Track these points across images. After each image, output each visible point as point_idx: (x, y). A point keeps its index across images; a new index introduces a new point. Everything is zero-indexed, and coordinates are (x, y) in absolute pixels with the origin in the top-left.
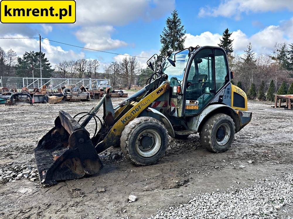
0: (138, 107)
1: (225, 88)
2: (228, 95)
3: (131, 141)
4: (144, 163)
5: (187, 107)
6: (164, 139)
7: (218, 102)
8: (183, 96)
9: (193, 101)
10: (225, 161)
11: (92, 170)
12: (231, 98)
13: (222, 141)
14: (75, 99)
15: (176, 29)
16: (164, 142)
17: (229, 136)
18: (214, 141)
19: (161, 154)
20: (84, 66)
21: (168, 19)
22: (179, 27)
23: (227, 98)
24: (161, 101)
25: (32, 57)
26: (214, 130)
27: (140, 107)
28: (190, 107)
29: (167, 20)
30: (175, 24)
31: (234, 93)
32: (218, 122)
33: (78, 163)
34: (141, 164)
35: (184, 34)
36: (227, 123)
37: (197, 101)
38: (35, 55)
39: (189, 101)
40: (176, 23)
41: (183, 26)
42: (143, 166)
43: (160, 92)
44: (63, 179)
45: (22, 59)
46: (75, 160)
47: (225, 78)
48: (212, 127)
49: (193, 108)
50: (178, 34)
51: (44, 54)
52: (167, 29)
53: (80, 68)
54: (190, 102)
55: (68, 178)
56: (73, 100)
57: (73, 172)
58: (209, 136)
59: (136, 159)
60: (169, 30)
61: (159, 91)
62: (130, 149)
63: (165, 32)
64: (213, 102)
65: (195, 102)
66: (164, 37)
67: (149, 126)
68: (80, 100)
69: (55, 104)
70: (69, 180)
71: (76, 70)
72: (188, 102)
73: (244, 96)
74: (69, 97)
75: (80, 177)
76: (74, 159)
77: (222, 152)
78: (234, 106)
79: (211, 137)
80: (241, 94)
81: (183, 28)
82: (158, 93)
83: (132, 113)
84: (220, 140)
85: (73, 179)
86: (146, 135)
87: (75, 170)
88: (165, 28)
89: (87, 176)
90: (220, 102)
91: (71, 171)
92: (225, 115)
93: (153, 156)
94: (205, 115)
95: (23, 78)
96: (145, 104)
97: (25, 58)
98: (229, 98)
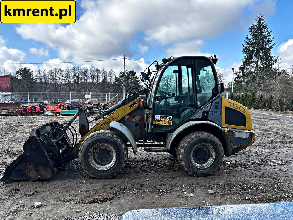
0: (108, 120)
1: (212, 102)
2: (217, 110)
3: (83, 153)
4: (97, 176)
5: (157, 122)
6: (120, 155)
7: (200, 118)
8: (152, 110)
9: (164, 117)
11: (44, 175)
12: (221, 114)
13: (204, 164)
15: (261, 36)
16: (120, 157)
17: (213, 159)
18: (188, 163)
19: (116, 169)
20: (171, 81)
21: (252, 26)
22: (266, 34)
23: (214, 113)
24: (136, 116)
25: (125, 75)
26: (187, 149)
27: (111, 120)
28: (160, 123)
29: (251, 27)
30: (261, 31)
31: (226, 108)
32: (194, 140)
33: (32, 167)
34: (94, 176)
35: (272, 41)
36: (209, 143)
37: (169, 116)
38: (128, 73)
39: (159, 116)
40: (261, 29)
41: (270, 32)
42: (97, 179)
43: (134, 106)
44: (18, 179)
45: (118, 77)
46: (29, 164)
47: (212, 91)
48: (185, 146)
49: (165, 124)
50: (264, 42)
51: (136, 72)
52: (250, 37)
53: (168, 83)
54: (161, 117)
55: (23, 179)
57: (27, 175)
58: (181, 156)
59: (89, 171)
60: (253, 38)
61: (132, 105)
62: (82, 160)
63: (248, 41)
64: (193, 118)
65: (168, 118)
66: (247, 46)
67: (102, 139)
70: (24, 181)
71: (163, 86)
72: (157, 117)
73: (243, 113)
75: (33, 180)
76: (28, 164)
77: (201, 177)
78: (226, 123)
79: (184, 158)
80: (238, 110)
81: (271, 34)
82: (130, 107)
83: (102, 126)
85: (27, 181)
86: (104, 148)
87: (29, 173)
88: (248, 36)
89: (39, 180)
90: (204, 118)
91: (25, 173)
92: (206, 134)
93: (108, 170)
94: (178, 133)
95: (107, 94)
96: (116, 117)
97: (120, 77)
98: (217, 114)
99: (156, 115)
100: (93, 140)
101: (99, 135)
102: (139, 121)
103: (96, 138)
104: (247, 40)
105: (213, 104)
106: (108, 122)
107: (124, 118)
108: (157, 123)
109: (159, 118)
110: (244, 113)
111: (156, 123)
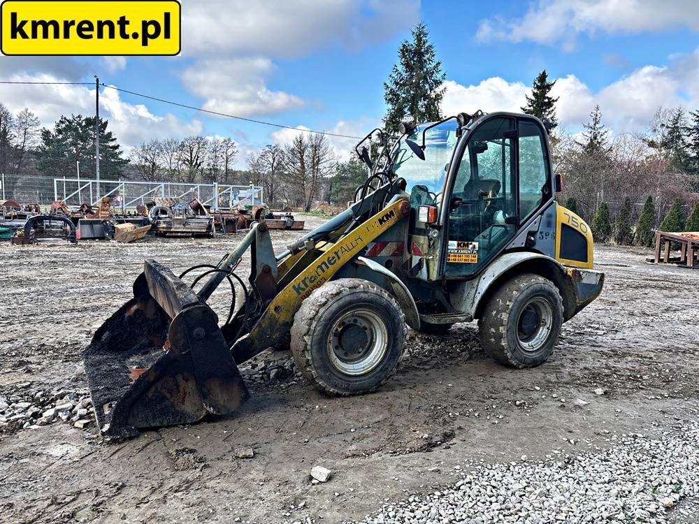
0: (334, 255)
1: (542, 213)
2: (548, 230)
3: (318, 335)
4: (347, 389)
6: (395, 334)
7: (523, 246)
8: (442, 231)
9: (464, 244)
10: (538, 388)
11: (222, 403)
12: (555, 238)
13: (533, 341)
14: (178, 232)
15: (422, 69)
16: (395, 340)
17: (548, 328)
18: (514, 341)
19: (387, 369)
20: (201, 154)
21: (404, 46)
22: (430, 66)
23: (545, 237)
24: (388, 242)
25: (76, 129)
26: (512, 313)
27: (339, 253)
28: (457, 258)
29: (402, 48)
30: (420, 58)
31: (563, 225)
32: (524, 293)
33: (190, 386)
34: (339, 392)
35: (441, 82)
36: (546, 298)
37: (474, 243)
38: (84, 124)
39: (455, 243)
40: (422, 54)
41: (439, 63)
42: (345, 396)
43: (388, 219)
44: (153, 425)
45: (53, 132)
46: (183, 378)
47: (542, 190)
48: (510, 307)
49: (465, 260)
50: (427, 82)
51: (107, 123)
52: (401, 68)
53: (191, 158)
54: (459, 245)
55: (165, 423)
56: (174, 234)
57: (178, 409)
58: (501, 328)
59: (328, 380)
60: (406, 72)
61: (385, 219)
62: (314, 354)
63: (396, 77)
64: (511, 246)
65: (471, 246)
66: (394, 87)
67: (360, 300)
68: (191, 234)
69: (129, 242)
70: (168, 427)
71: (180, 162)
72: (453, 245)
73: (585, 235)
74: (163, 228)
75: (194, 421)
76: (180, 378)
77: (531, 367)
78: (561, 257)
79: (507, 331)
80: (578, 229)
81: (440, 67)
82: (381, 221)
83: (319, 270)
84: (526, 337)
85: (176, 426)
86: (352, 322)
87: (184, 404)
88: (396, 66)
89: (210, 419)
90: (529, 247)
91: (172, 405)
92: (541, 279)
93: (369, 372)
94: (493, 279)
95: (55, 180)
97: (60, 132)
98: (549, 238)
99: (450, 242)
100: (341, 302)
101: (354, 290)
102: (393, 255)
103: (348, 298)
104: (394, 75)
105: (544, 217)
106: (333, 258)
107: (366, 248)
108: (452, 259)
109: (456, 248)
111: (449, 259)
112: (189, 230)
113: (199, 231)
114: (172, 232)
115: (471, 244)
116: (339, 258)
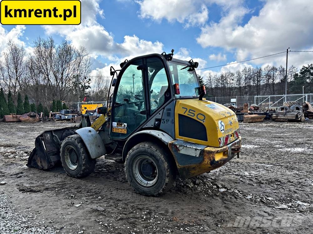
1: (164, 108)
2: (168, 118)
5: (115, 130)
7: (153, 126)
8: (111, 118)
9: (120, 124)
12: (174, 123)
14: (281, 119)
23: (166, 122)
28: (117, 130)
31: (180, 115)
33: (39, 159)
36: (150, 157)
37: (124, 124)
39: (116, 123)
47: (165, 94)
49: (121, 132)
54: (117, 124)
56: (279, 120)
64: (145, 126)
65: (123, 125)
68: (287, 120)
69: (249, 123)
74: (274, 117)
78: (181, 134)
80: (195, 118)
91: (37, 162)
92: (147, 145)
96: (99, 124)
98: (169, 123)
99: (113, 123)
105: (165, 110)
109: (116, 126)
110: (203, 122)
111: (113, 131)
112: (287, 118)
113: (291, 118)
114: (279, 119)
115: (123, 124)
116: (96, 127)
